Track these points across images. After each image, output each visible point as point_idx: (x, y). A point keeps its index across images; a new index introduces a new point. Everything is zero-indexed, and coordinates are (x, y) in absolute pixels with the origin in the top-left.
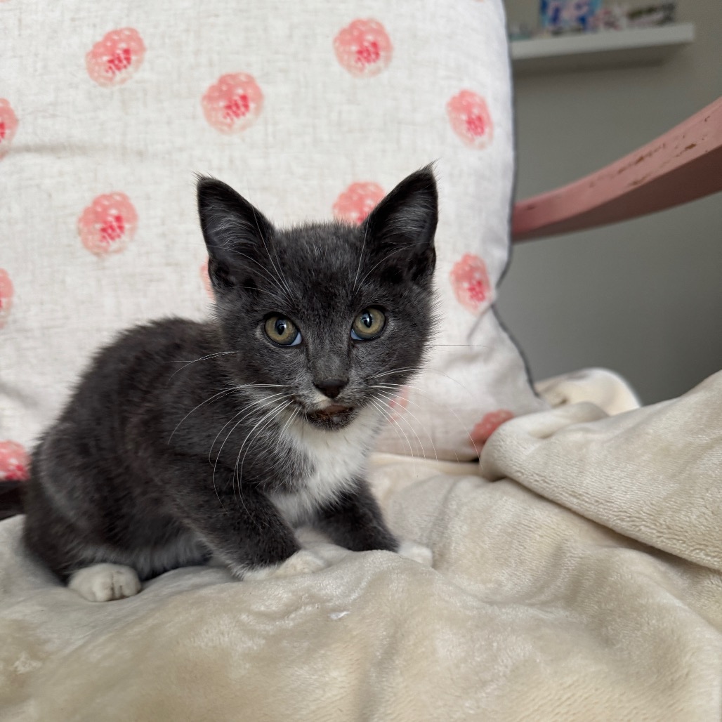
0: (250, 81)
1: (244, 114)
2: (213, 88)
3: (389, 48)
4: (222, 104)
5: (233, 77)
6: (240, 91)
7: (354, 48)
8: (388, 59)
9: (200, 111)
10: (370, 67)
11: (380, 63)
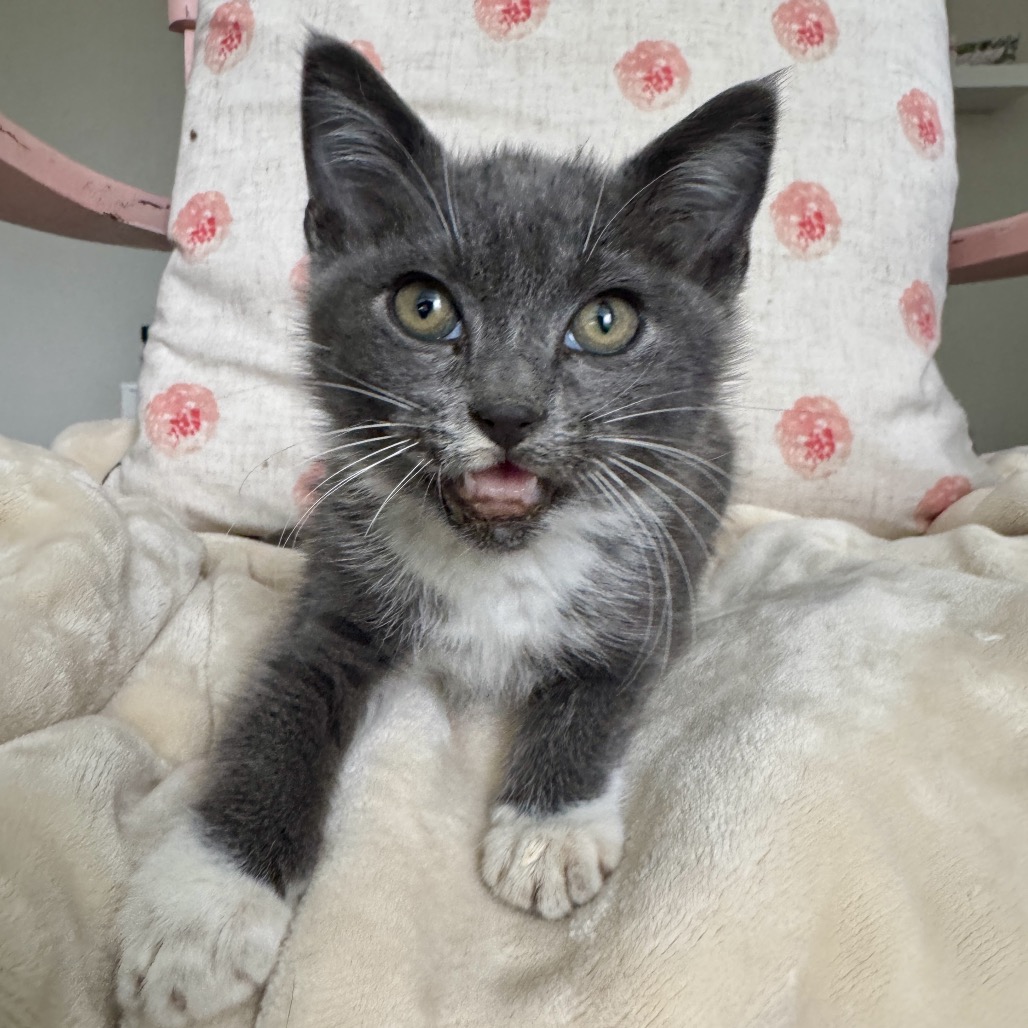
0: (674, 52)
1: (667, 89)
2: (629, 56)
3: (834, 31)
4: (640, 74)
5: (654, 45)
6: (662, 63)
7: (796, 27)
8: (833, 44)
9: (613, 79)
10: (813, 50)
11: (825, 47)
